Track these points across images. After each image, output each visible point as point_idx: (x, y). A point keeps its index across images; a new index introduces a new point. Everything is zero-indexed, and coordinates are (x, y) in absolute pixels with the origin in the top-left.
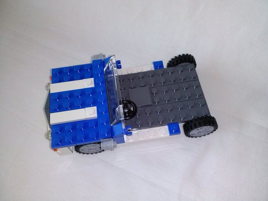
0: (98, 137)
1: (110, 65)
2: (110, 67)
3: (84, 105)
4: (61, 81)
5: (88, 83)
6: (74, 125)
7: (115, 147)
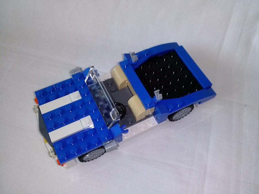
0: (100, 142)
1: (91, 76)
2: (91, 77)
3: (78, 117)
4: (48, 101)
5: (75, 97)
6: (74, 137)
7: (118, 146)
